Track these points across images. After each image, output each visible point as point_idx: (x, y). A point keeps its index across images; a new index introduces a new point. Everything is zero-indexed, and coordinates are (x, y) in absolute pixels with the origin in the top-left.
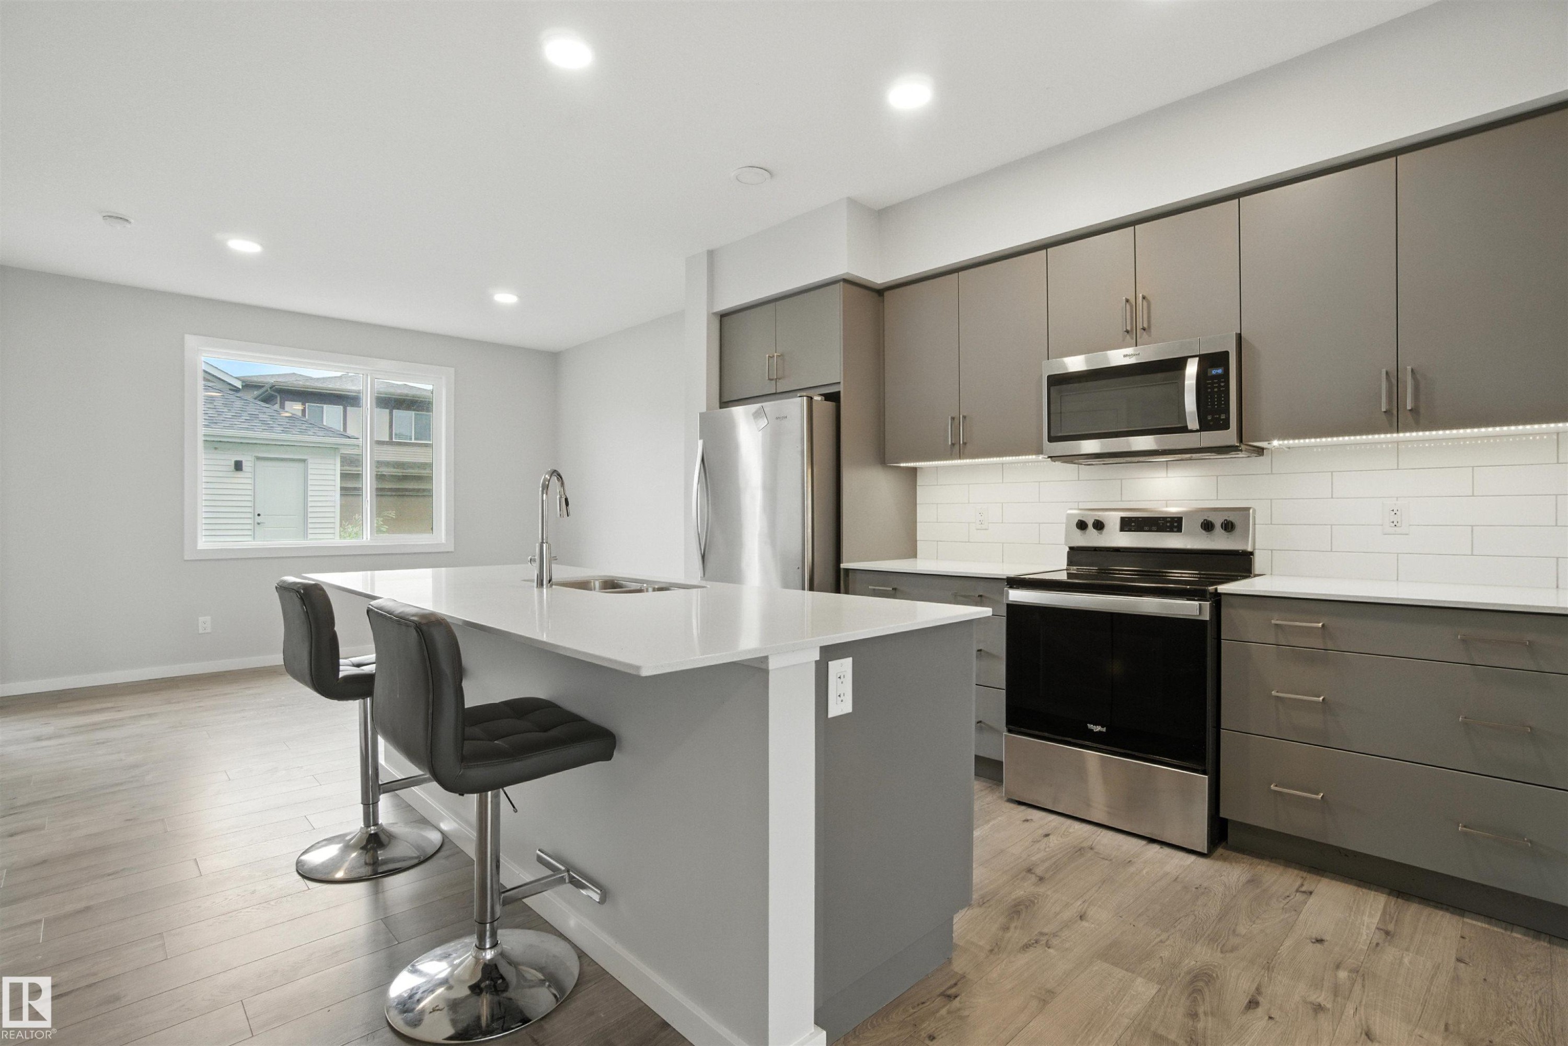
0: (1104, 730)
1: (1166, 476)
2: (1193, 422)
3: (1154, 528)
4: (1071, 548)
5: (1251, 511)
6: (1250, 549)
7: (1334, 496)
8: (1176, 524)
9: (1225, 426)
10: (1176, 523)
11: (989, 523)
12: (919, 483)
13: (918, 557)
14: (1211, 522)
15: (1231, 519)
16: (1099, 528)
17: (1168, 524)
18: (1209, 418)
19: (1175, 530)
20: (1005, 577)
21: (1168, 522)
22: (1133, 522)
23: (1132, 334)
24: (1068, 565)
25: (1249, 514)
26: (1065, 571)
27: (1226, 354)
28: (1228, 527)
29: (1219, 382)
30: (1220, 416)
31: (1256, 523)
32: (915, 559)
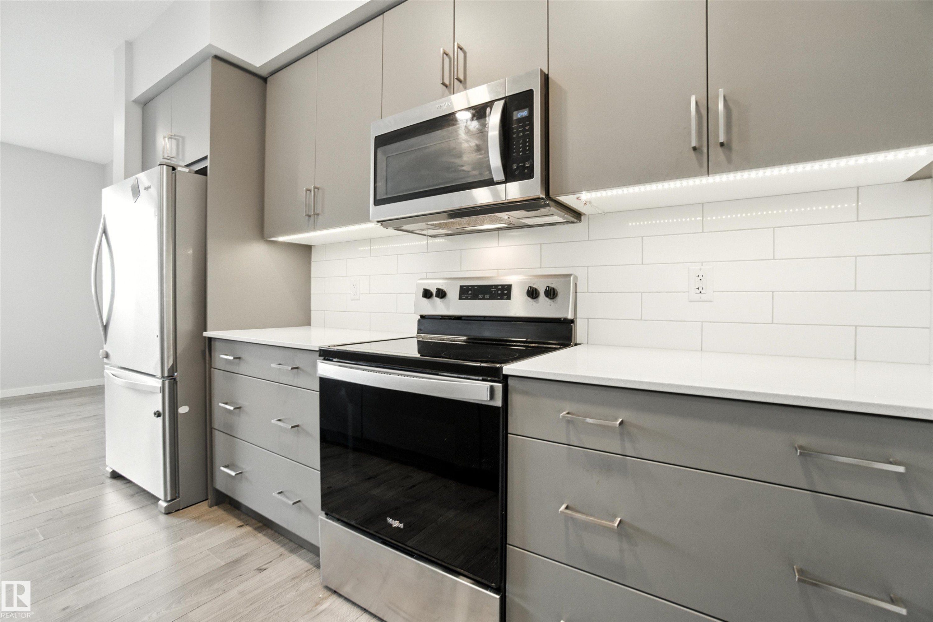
0: (402, 526)
1: (497, 245)
2: (498, 175)
3: (487, 296)
4: (422, 317)
5: (572, 278)
6: (570, 316)
7: (643, 263)
8: (506, 292)
9: (530, 175)
10: (505, 290)
11: (360, 294)
12: (313, 259)
13: (312, 324)
14: (536, 289)
15: (553, 286)
16: (440, 296)
17: (499, 292)
18: (515, 167)
19: (505, 297)
20: (317, 349)
21: (499, 289)
22: (470, 290)
23: (451, 88)
24: (418, 333)
25: (570, 281)
26: (416, 339)
27: (530, 93)
28: (551, 293)
29: (523, 127)
30: (524, 165)
31: (578, 291)
32: (309, 327)
